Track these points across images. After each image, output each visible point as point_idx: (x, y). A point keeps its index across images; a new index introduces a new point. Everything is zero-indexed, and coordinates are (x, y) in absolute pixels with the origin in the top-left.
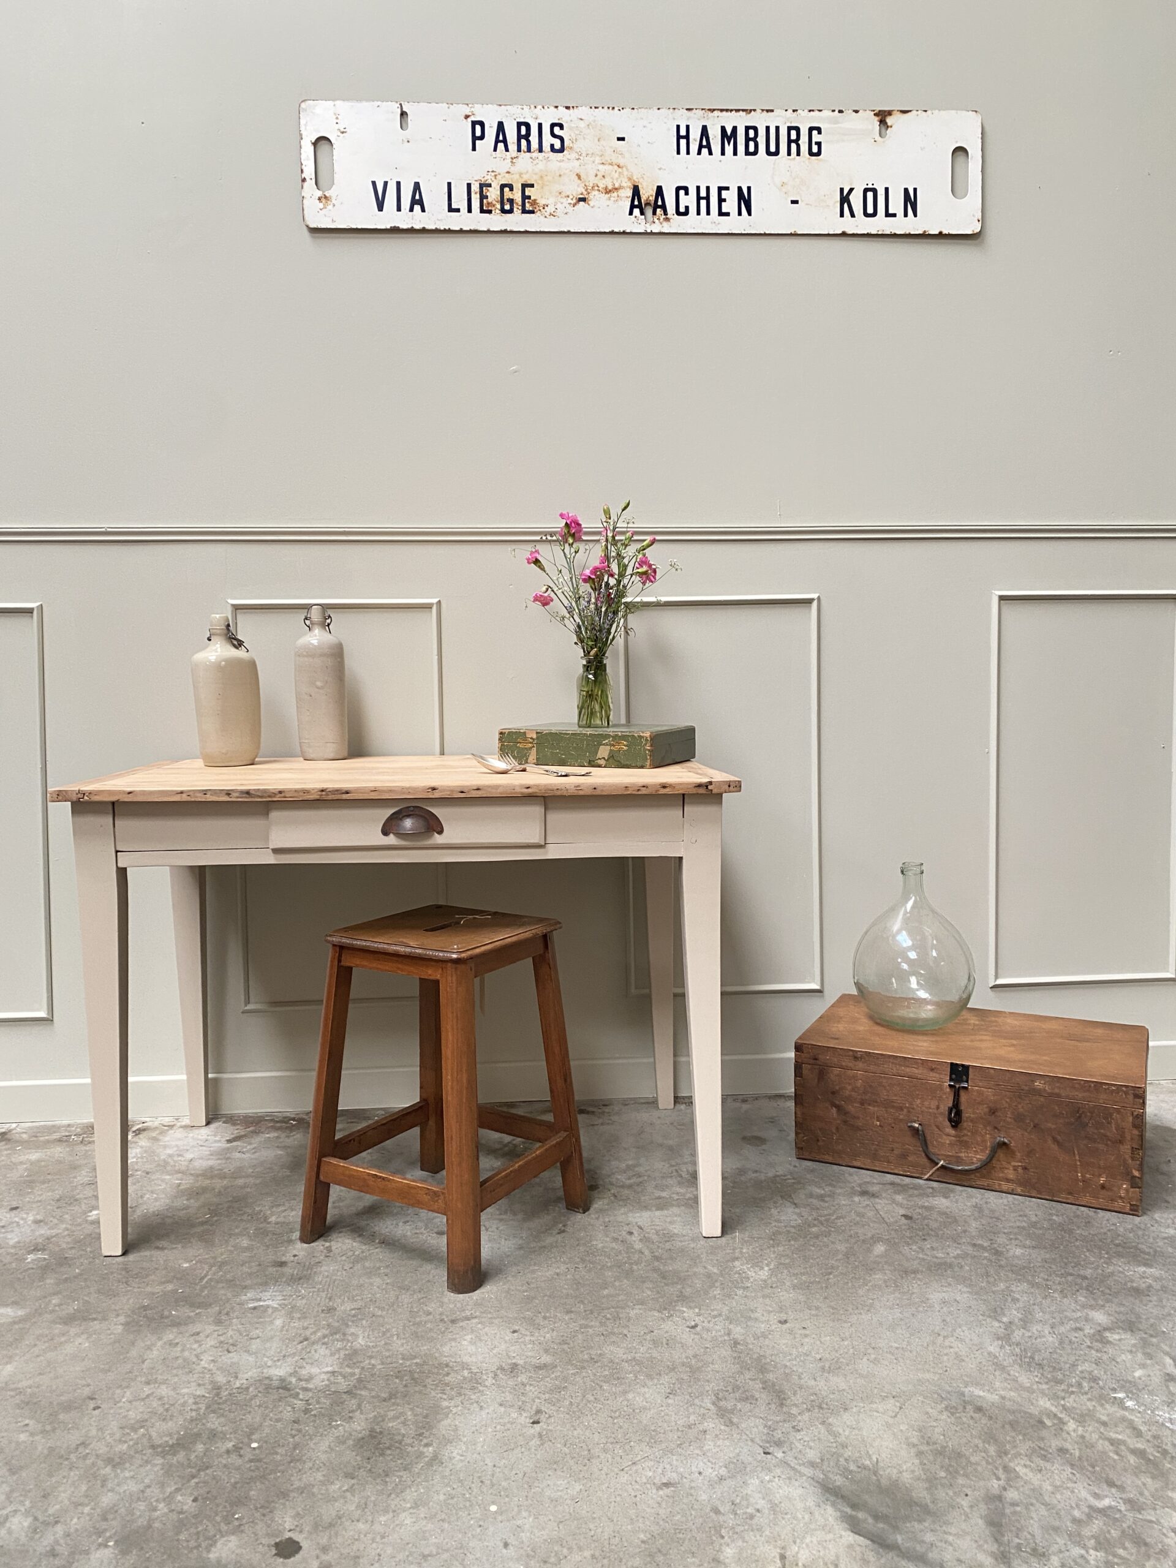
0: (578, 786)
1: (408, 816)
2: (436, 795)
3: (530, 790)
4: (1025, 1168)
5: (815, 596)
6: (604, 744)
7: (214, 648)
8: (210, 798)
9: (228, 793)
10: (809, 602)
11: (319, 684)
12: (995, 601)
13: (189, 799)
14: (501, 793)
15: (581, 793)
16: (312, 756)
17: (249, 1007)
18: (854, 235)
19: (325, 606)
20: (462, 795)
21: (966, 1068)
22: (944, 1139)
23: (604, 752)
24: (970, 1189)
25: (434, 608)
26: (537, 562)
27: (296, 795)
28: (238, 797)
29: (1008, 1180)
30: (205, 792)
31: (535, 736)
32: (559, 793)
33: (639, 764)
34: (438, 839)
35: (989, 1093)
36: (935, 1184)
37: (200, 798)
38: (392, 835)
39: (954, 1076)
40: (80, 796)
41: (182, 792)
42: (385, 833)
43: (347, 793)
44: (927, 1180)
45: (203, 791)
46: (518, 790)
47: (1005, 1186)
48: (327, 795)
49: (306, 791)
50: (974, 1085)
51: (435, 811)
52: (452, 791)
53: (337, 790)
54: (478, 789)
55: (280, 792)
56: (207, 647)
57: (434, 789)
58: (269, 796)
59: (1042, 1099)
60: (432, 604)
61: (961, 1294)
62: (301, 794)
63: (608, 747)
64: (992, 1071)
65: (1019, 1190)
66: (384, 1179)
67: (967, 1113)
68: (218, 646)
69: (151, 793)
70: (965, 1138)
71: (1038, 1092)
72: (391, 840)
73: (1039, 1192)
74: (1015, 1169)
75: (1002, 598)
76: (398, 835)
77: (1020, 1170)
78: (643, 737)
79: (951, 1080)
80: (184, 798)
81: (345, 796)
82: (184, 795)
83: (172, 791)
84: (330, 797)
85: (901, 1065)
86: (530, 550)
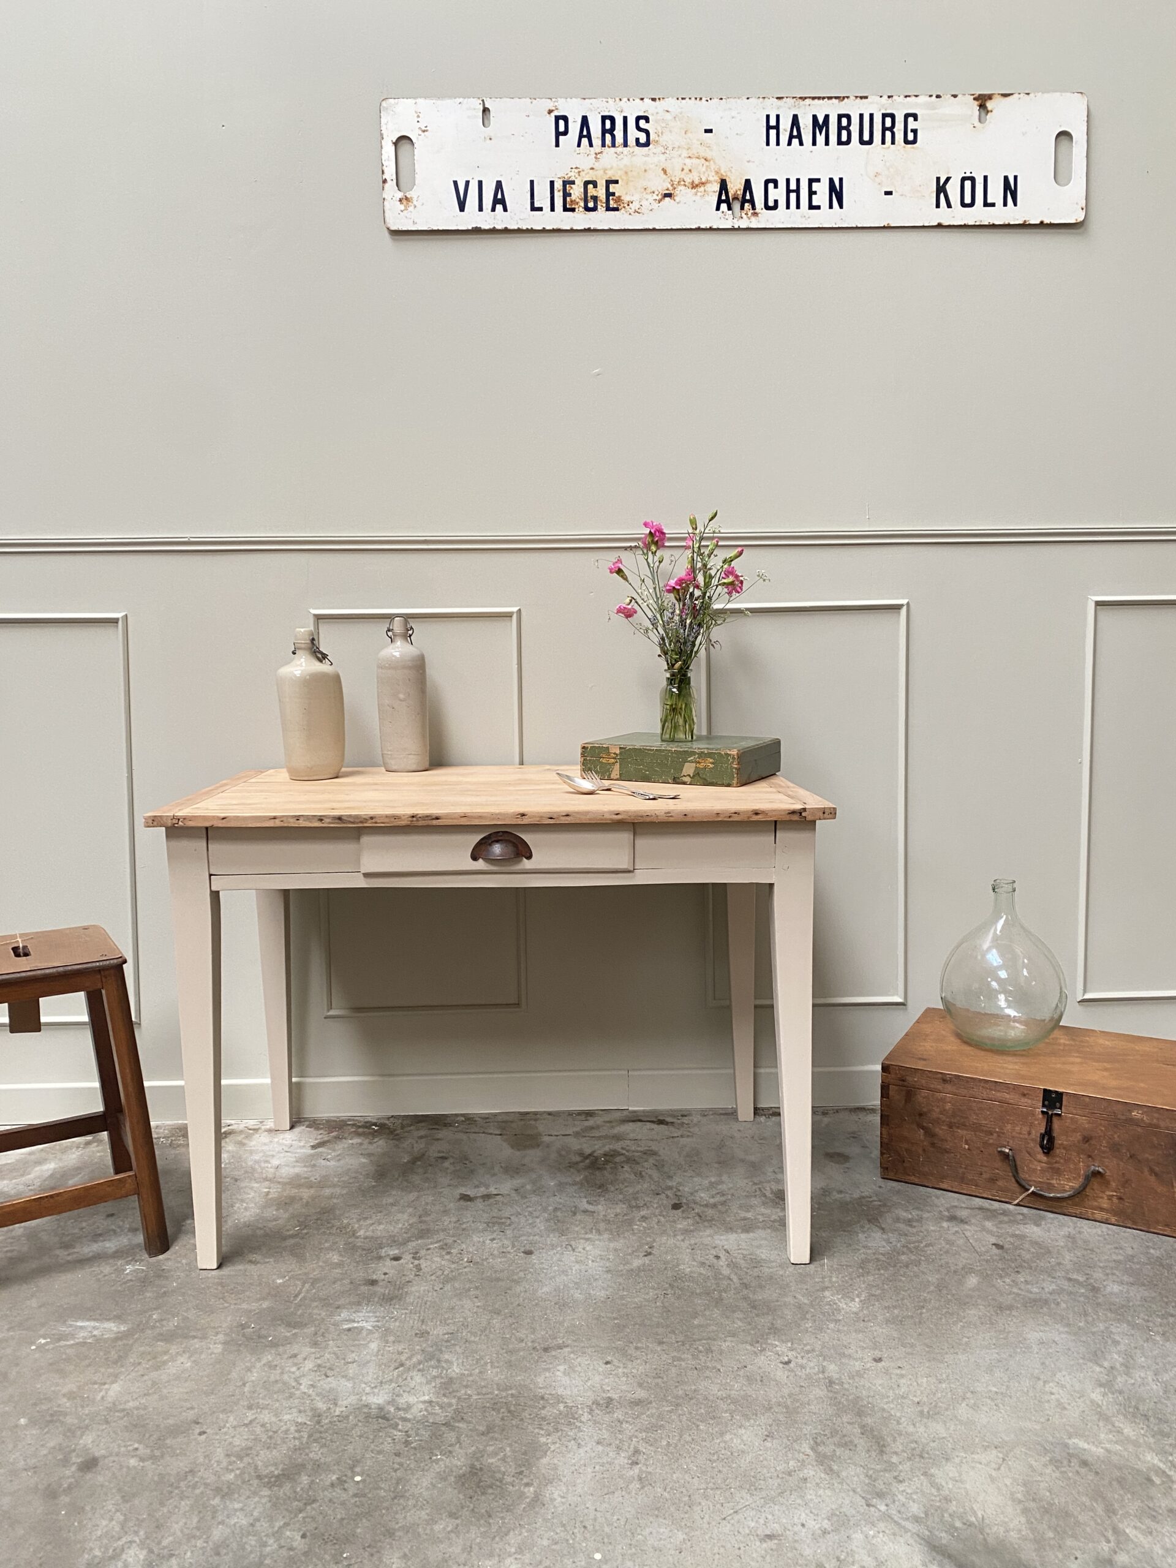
0: (669, 813)
1: (497, 841)
2: (526, 821)
3: (619, 817)
4: (1120, 1198)
5: (904, 602)
6: (689, 762)
7: (299, 663)
8: (303, 823)
9: (321, 819)
10: (897, 608)
11: (401, 696)
12: (1093, 605)
13: (282, 824)
14: (590, 819)
15: (671, 819)
16: (394, 768)
17: (332, 1013)
18: (949, 227)
19: (407, 617)
20: (552, 822)
21: (1060, 1095)
22: (1035, 1165)
23: (689, 769)
24: (1061, 1217)
25: (515, 617)
26: (619, 571)
27: (387, 820)
28: (330, 823)
29: (1102, 1209)
30: (298, 818)
31: (618, 752)
32: (648, 819)
33: (725, 782)
34: (526, 864)
35: (1083, 1121)
36: (1025, 1210)
37: (293, 823)
38: (481, 860)
39: (1046, 1103)
40: (175, 821)
41: (275, 818)
42: (474, 858)
43: (437, 818)
44: (1016, 1205)
45: (295, 816)
46: (607, 816)
47: (1099, 1215)
48: (417, 820)
49: (396, 817)
50: (1066, 1111)
51: (524, 837)
52: (541, 817)
53: (427, 816)
54: (567, 815)
55: (372, 818)
56: (292, 660)
57: (523, 815)
58: (361, 822)
59: (1139, 1130)
60: (512, 613)
61: (1057, 1334)
62: (393, 820)
63: (694, 765)
64: (1087, 1099)
65: (1113, 1220)
67: (1060, 1140)
68: (303, 660)
69: (245, 818)
70: (1057, 1165)
71: (1132, 1121)
72: (480, 865)
73: (1135, 1223)
74: (1110, 1198)
75: (1098, 604)
76: (488, 860)
77: (1115, 1200)
78: (730, 755)
79: (1044, 1106)
80: (278, 823)
81: (435, 822)
82: (277, 821)
83: (265, 817)
84: (421, 823)
85: (991, 1090)
86: (611, 558)
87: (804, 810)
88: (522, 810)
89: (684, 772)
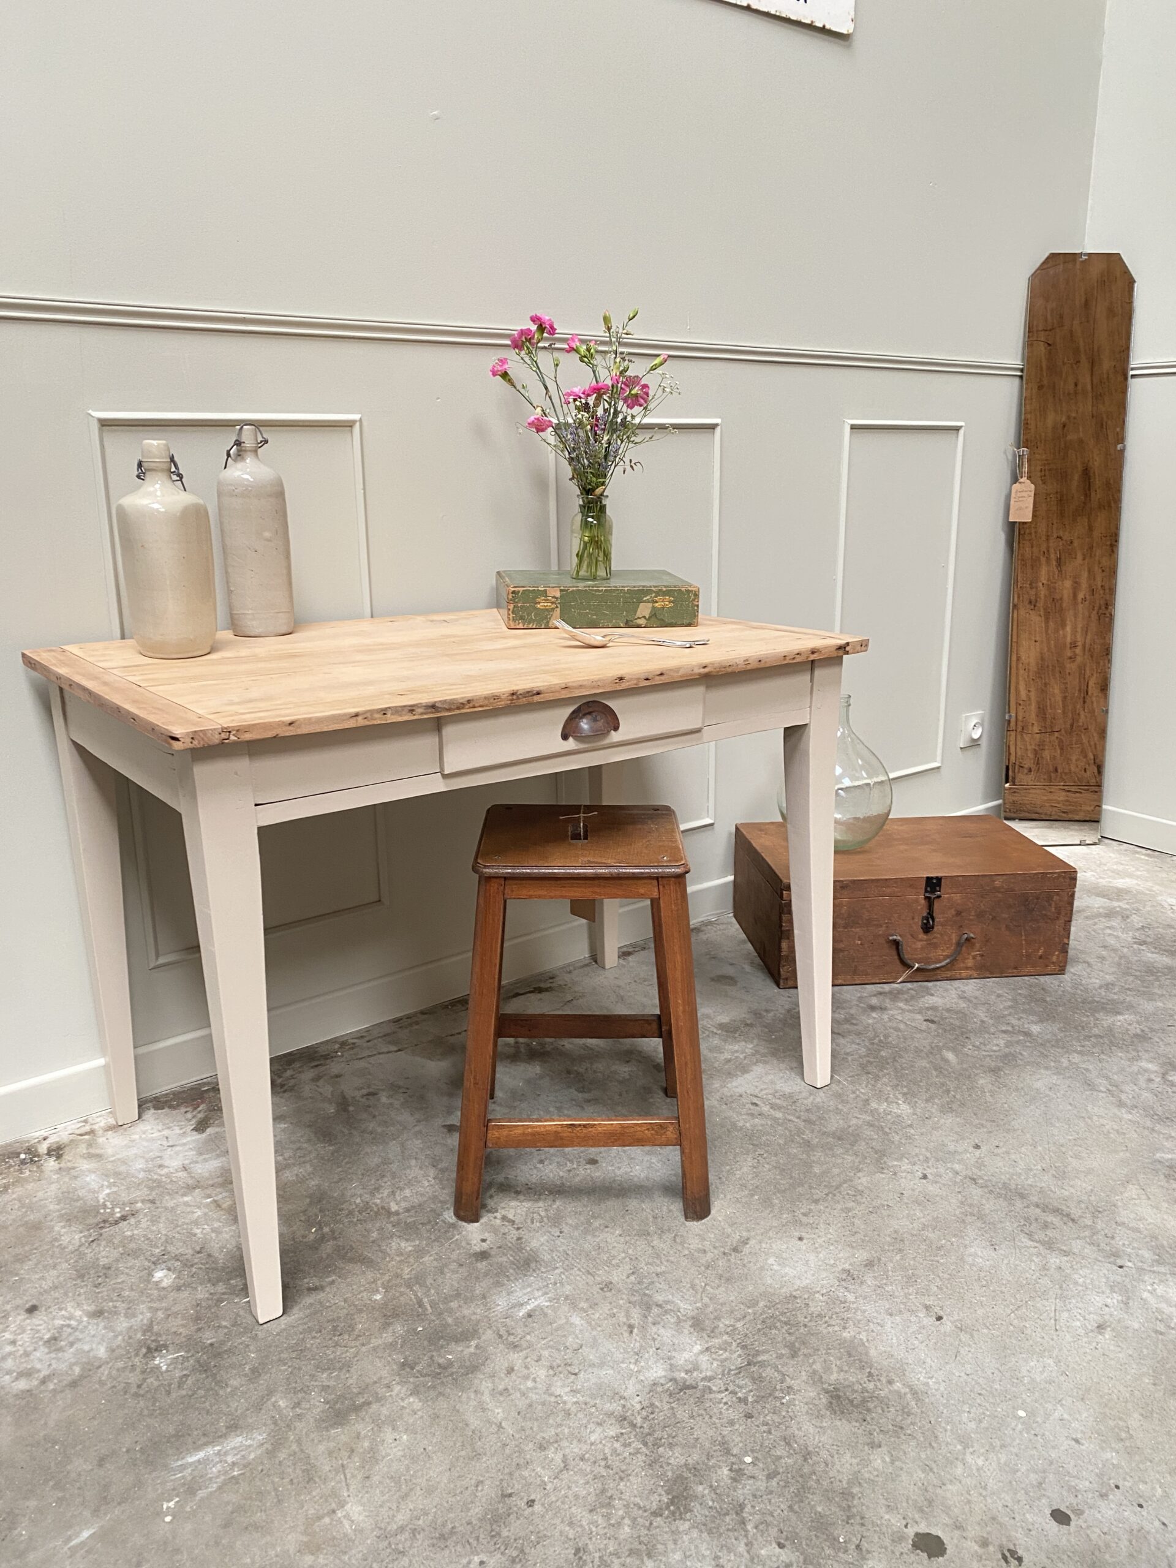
0: (747, 660)
1: (585, 715)
2: (624, 685)
3: (706, 670)
4: (982, 956)
6: (645, 602)
8: (391, 718)
9: (411, 709)
10: (711, 427)
11: (267, 534)
12: (847, 429)
13: (367, 723)
14: (681, 677)
17: (161, 961)
18: (756, 11)
20: (647, 683)
21: (939, 879)
22: (916, 946)
23: (644, 610)
24: (938, 983)
25: (356, 427)
26: (505, 375)
27: (486, 702)
28: (422, 714)
29: (967, 968)
30: (384, 712)
31: (558, 595)
32: (729, 670)
33: (685, 622)
34: (615, 737)
35: (957, 898)
36: (909, 985)
37: (379, 720)
38: (571, 739)
39: (929, 889)
40: (223, 736)
41: (357, 715)
42: (565, 737)
43: (538, 693)
44: (901, 982)
45: (382, 710)
46: (697, 671)
47: (964, 973)
48: (518, 698)
49: (496, 697)
50: (946, 893)
51: (610, 703)
52: (638, 679)
53: (528, 692)
54: (662, 674)
55: (469, 701)
57: (621, 679)
58: (458, 708)
59: (1000, 895)
60: (354, 422)
62: (492, 701)
63: (650, 605)
64: (961, 878)
65: (975, 975)
66: (585, 1126)
67: (939, 918)
69: (319, 720)
70: (935, 940)
71: (996, 890)
72: (571, 744)
73: (991, 973)
74: (974, 957)
75: (853, 427)
76: (579, 738)
77: (979, 958)
78: (691, 591)
79: (926, 891)
80: (360, 722)
81: (536, 699)
82: (360, 718)
83: (345, 715)
84: (524, 701)
85: (882, 887)
86: (491, 359)
87: (848, 644)
88: (620, 673)
89: (639, 614)
